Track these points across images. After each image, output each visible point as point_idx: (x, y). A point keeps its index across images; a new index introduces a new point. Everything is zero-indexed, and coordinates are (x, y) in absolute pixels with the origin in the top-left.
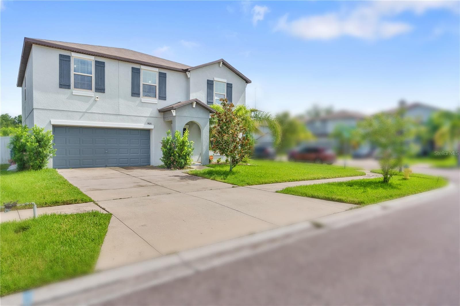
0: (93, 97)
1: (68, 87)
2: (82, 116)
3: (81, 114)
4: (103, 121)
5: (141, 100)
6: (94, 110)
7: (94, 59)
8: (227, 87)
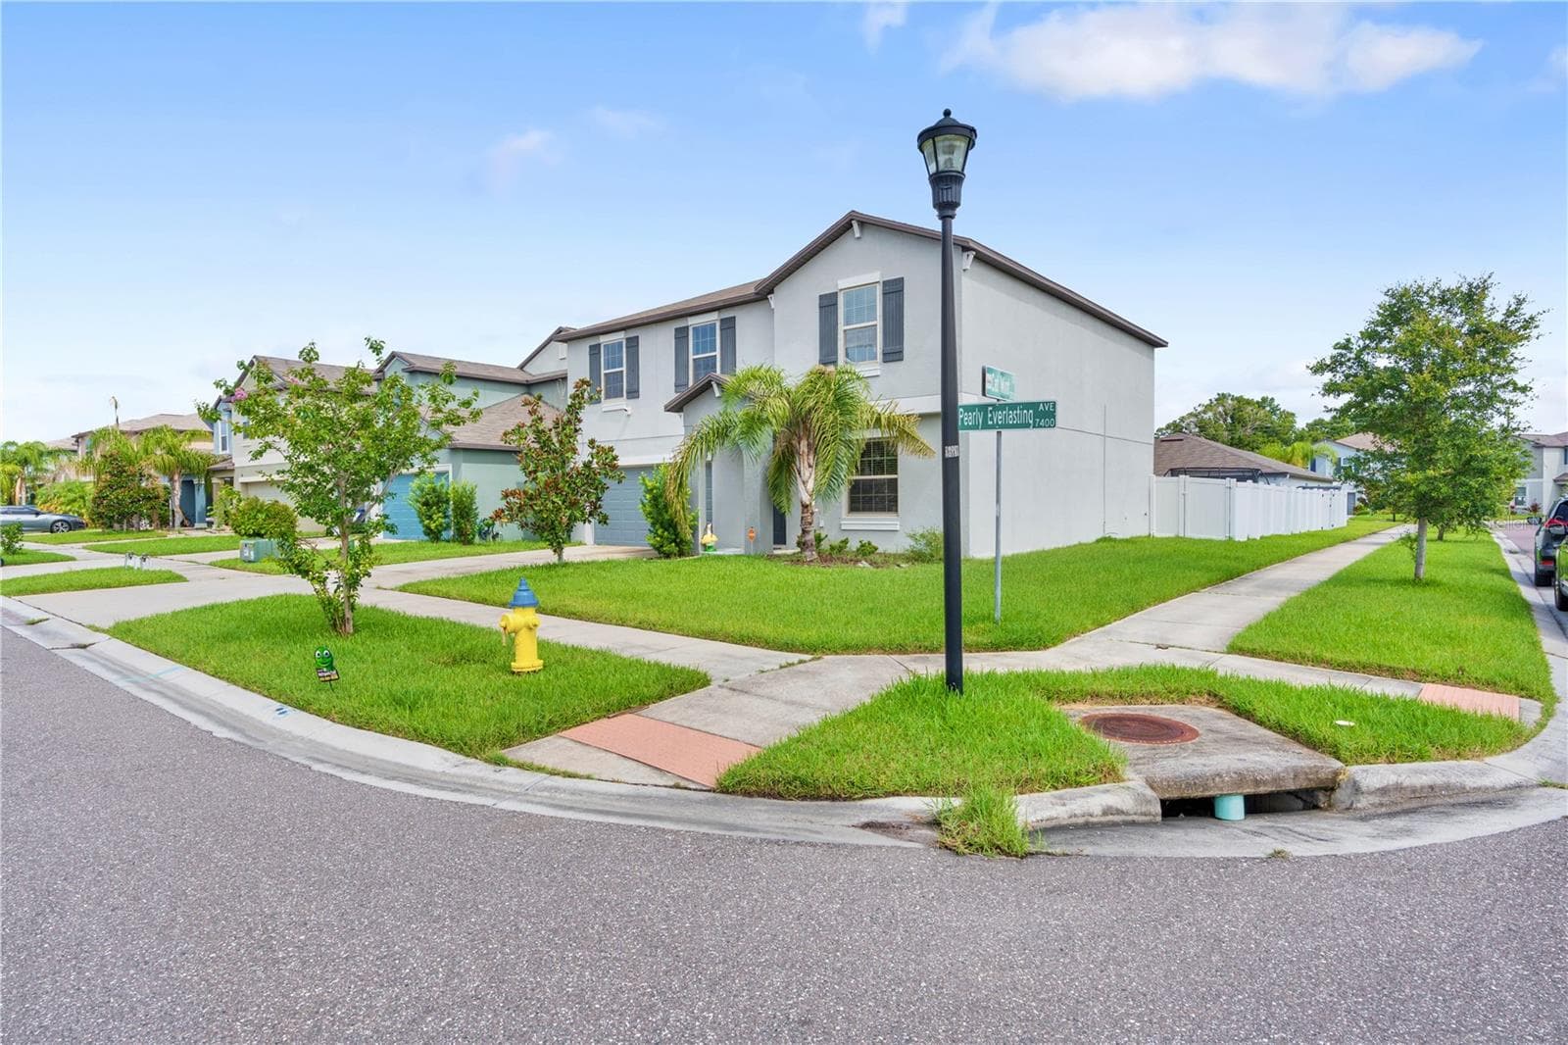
0: (624, 409)
4: (639, 454)
7: (624, 337)
8: (884, 294)
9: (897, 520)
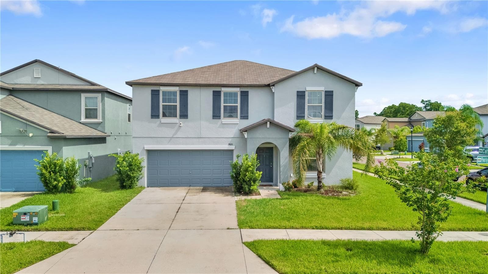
0: (177, 123)
1: (157, 116)
2: (170, 141)
3: (169, 139)
4: (187, 144)
5: (222, 121)
6: (179, 135)
7: (178, 89)
8: (325, 95)
9: (325, 174)
